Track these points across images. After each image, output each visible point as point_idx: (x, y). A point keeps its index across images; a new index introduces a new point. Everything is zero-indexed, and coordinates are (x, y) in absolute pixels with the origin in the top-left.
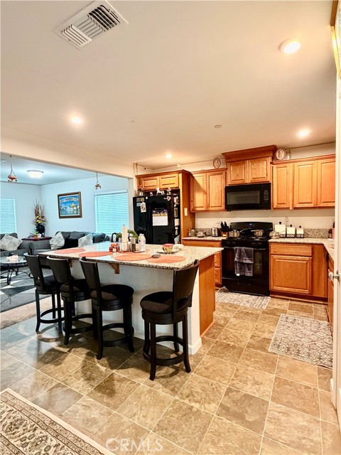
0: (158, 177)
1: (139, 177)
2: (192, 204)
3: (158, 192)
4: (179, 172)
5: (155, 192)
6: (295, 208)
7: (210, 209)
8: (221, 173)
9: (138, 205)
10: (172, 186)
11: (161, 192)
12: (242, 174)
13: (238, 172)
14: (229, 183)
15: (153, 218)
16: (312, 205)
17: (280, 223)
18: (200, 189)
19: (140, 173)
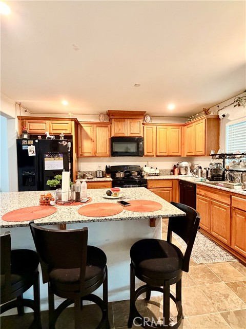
0: (47, 122)
1: (21, 119)
2: (80, 149)
3: (48, 136)
4: (72, 120)
5: (44, 136)
6: (157, 156)
7: (97, 154)
8: (107, 127)
9: (24, 148)
10: (64, 132)
11: (52, 137)
12: (123, 128)
13: (120, 127)
14: (113, 135)
15: (45, 162)
16: (166, 154)
17: (146, 166)
18: (88, 137)
19: (23, 114)
